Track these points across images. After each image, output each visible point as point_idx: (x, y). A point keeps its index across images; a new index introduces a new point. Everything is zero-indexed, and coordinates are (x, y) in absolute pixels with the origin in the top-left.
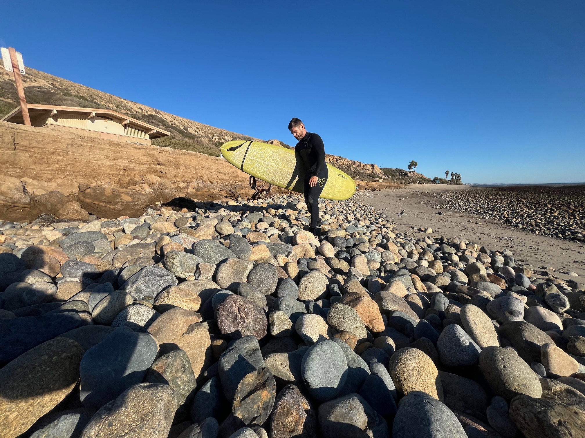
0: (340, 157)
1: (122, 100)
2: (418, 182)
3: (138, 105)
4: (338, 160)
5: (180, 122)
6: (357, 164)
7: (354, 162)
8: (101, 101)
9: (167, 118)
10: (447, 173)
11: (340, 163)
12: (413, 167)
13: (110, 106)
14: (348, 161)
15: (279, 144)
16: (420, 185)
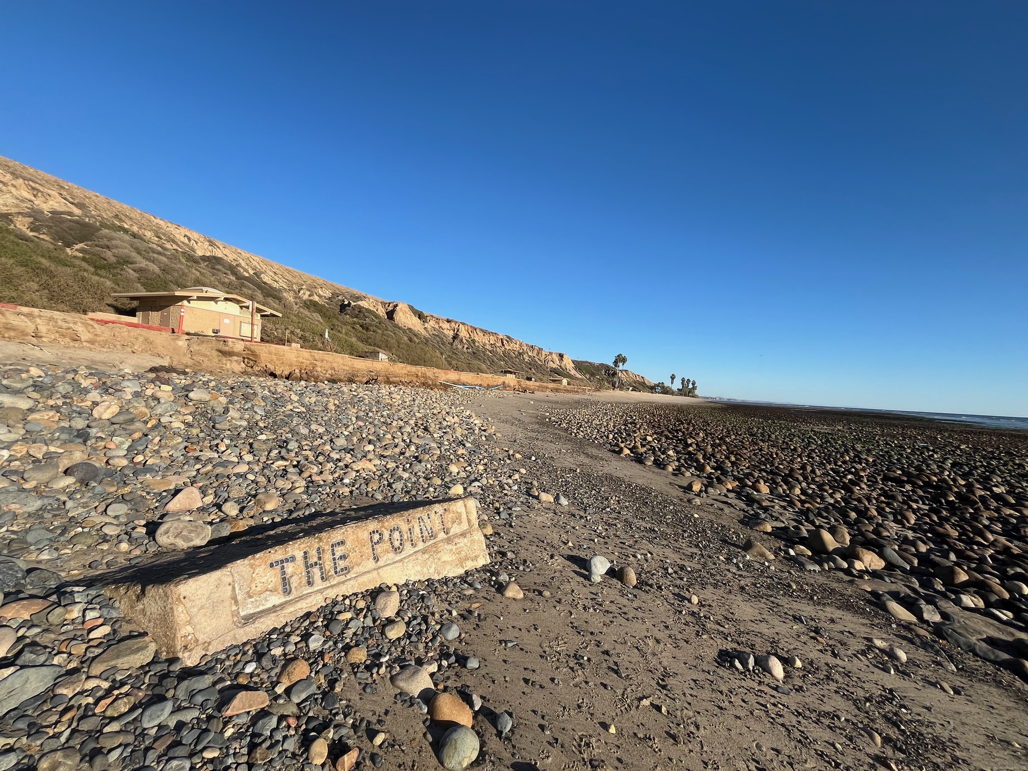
0: (508, 337)
1: (158, 221)
2: (631, 388)
3: (183, 231)
4: (505, 342)
5: (248, 262)
6: (535, 352)
7: (532, 347)
8: (132, 225)
9: (228, 254)
10: (673, 378)
11: (508, 348)
12: (621, 364)
13: (146, 234)
14: (521, 345)
15: (407, 310)
16: (634, 392)
